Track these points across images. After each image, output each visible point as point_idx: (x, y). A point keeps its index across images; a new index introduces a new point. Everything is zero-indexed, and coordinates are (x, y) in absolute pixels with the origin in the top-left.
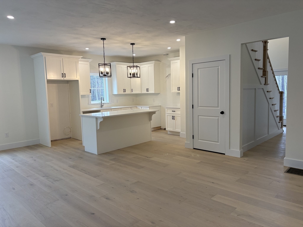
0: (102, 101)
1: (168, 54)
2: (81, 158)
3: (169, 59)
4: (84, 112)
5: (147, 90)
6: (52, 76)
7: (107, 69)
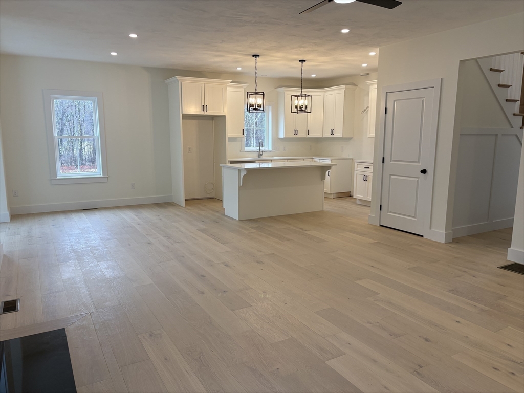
0: (261, 147)
1: (368, 74)
2: (217, 222)
3: (368, 83)
4: (231, 162)
5: (332, 132)
6: (193, 109)
7: (259, 101)
